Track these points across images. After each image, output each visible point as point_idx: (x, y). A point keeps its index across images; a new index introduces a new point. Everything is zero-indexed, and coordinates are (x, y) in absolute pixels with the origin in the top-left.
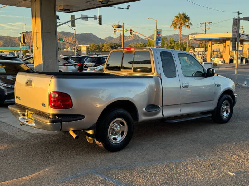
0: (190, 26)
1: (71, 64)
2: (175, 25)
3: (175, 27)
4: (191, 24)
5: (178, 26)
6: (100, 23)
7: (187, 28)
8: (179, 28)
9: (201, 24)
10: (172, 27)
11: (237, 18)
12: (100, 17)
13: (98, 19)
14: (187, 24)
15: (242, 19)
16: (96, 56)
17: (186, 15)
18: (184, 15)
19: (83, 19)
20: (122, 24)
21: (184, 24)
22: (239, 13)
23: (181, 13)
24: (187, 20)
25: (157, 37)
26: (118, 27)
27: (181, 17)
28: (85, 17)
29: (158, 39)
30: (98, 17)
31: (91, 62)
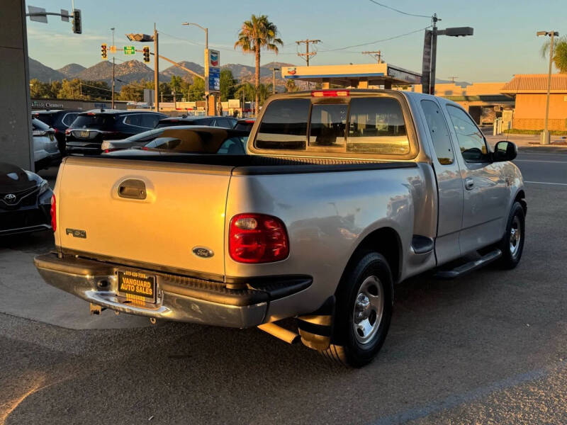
0: (278, 45)
1: (43, 132)
2: (245, 42)
3: (246, 47)
4: (279, 41)
5: (252, 46)
6: (78, 29)
7: (272, 52)
8: (254, 49)
9: (298, 43)
10: (240, 48)
11: (431, 29)
12: (77, 15)
13: (71, 20)
14: (272, 42)
15: (441, 33)
16: (98, 111)
17: (269, 20)
18: (264, 19)
19: (33, 18)
20: (152, 34)
21: (265, 42)
22: (435, 20)
23: (258, 16)
24: (271, 33)
25: (211, 69)
26: (143, 41)
27: (258, 26)
28: (39, 12)
29: (214, 74)
30: (71, 13)
31: (88, 127)
